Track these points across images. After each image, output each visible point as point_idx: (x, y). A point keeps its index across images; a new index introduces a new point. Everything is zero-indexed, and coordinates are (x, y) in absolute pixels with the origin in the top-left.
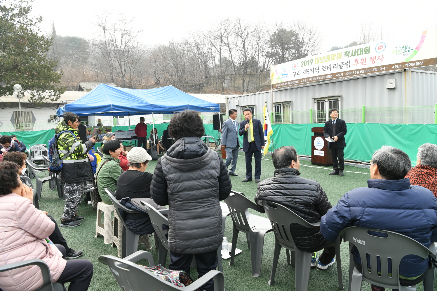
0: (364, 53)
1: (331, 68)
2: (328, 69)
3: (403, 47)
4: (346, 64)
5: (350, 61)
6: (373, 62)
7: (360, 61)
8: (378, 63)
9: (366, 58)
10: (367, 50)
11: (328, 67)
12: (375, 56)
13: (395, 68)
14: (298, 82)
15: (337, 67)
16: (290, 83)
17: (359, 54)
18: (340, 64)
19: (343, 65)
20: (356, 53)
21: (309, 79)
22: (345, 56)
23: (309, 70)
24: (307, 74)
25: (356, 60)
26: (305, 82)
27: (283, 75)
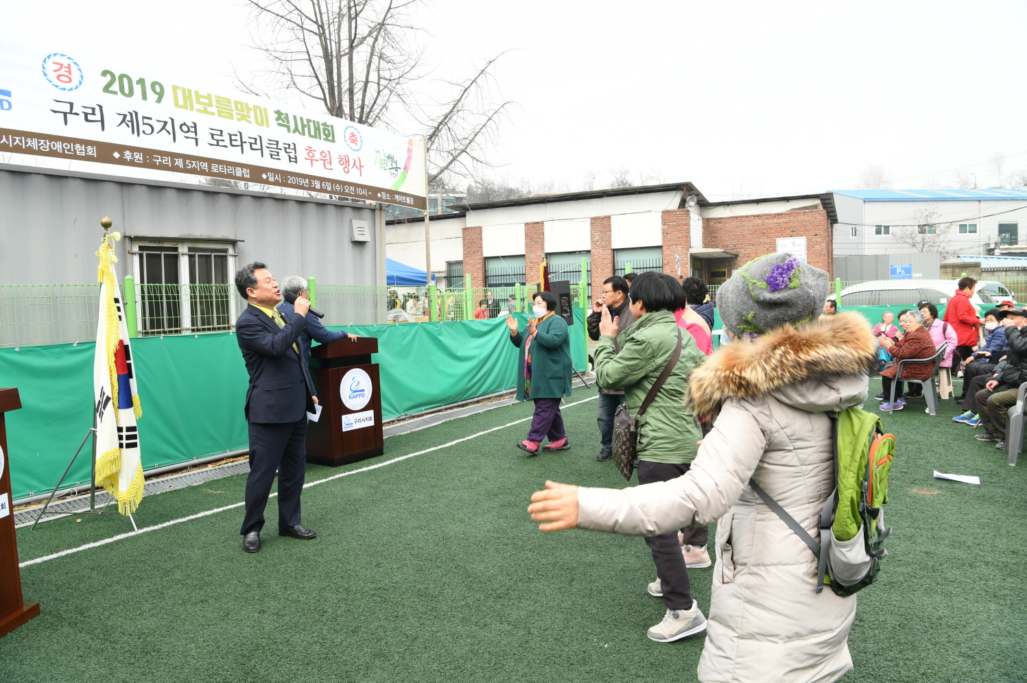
0: (323, 136)
1: (242, 146)
2: (232, 145)
3: (387, 156)
5: (294, 145)
7: (317, 155)
8: (353, 177)
9: (329, 152)
10: (328, 131)
12: (348, 156)
13: (381, 196)
14: (91, 151)
15: (262, 149)
16: (33, 143)
17: (313, 133)
18: (270, 144)
19: (277, 148)
20: (306, 129)
21: (158, 159)
22: (279, 124)
23: (150, 119)
24: (144, 132)
25: (310, 150)
26: (133, 163)
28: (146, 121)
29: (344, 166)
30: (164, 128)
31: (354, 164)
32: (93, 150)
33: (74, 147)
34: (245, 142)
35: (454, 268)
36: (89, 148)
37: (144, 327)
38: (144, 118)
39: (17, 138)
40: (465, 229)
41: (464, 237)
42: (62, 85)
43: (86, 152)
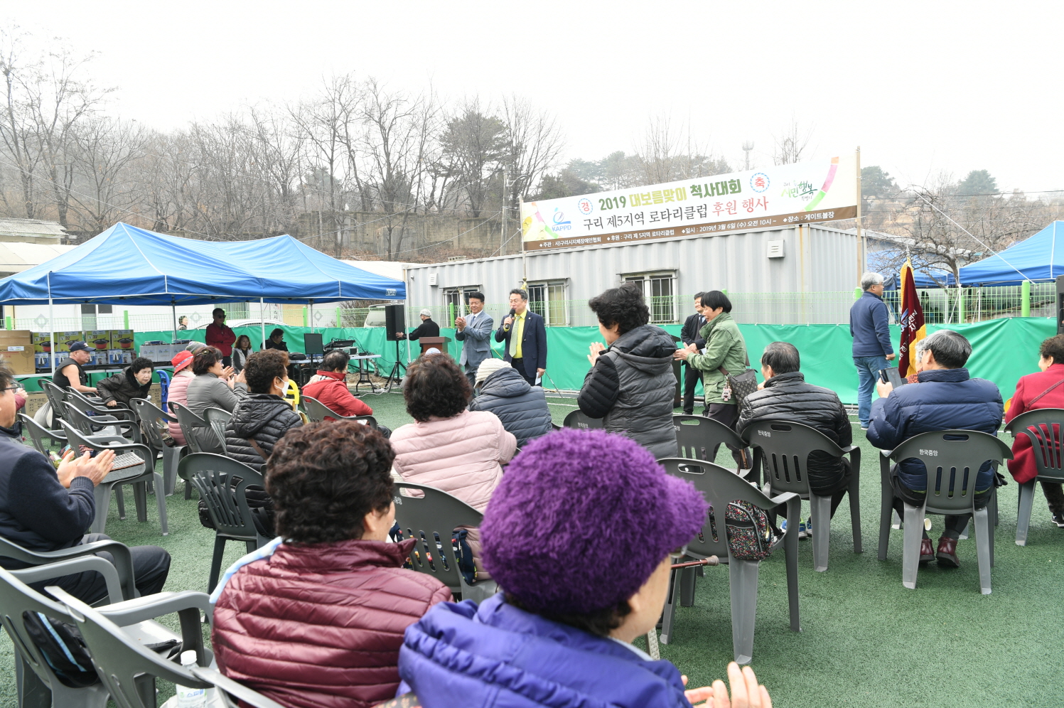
0: (730, 191)
1: (668, 217)
2: (663, 218)
4: (698, 210)
5: (706, 205)
6: (750, 210)
7: (724, 207)
8: (758, 213)
9: (735, 201)
10: (735, 185)
11: (664, 214)
12: (753, 199)
13: (788, 220)
15: (681, 215)
16: (579, 241)
17: (721, 191)
18: (687, 210)
19: (692, 212)
20: (715, 191)
21: (626, 236)
22: (694, 195)
23: (621, 217)
24: (618, 224)
25: (718, 205)
26: (615, 241)
27: (559, 223)
28: (619, 219)
29: (749, 207)
30: (627, 219)
31: (759, 203)
32: (600, 238)
34: (671, 214)
39: (574, 241)
42: (587, 212)
43: (597, 240)
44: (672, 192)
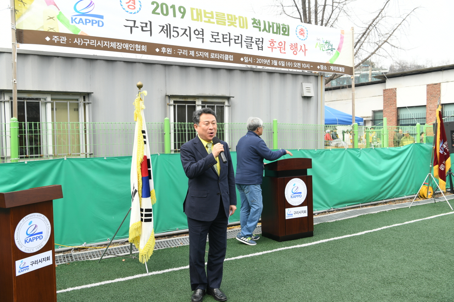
0: (282, 32)
1: (229, 41)
2: (224, 41)
3: (326, 42)
4: (256, 41)
5: (263, 39)
6: (295, 53)
7: (276, 45)
8: (300, 57)
9: (285, 42)
10: (286, 28)
11: (225, 37)
12: (297, 44)
13: (320, 68)
14: (144, 48)
15: (241, 43)
16: (113, 45)
17: (275, 31)
18: (247, 39)
19: (251, 42)
20: (271, 29)
21: (180, 51)
22: (254, 27)
23: (177, 28)
24: (173, 36)
25: (272, 42)
26: (166, 55)
27: (84, 14)
28: (175, 29)
29: (294, 50)
30: (184, 33)
31: (301, 49)
32: (145, 48)
33: (135, 46)
34: (232, 39)
35: (378, 114)
36: (143, 46)
37: (175, 148)
38: (174, 27)
39: (106, 42)
40: (385, 90)
41: (384, 95)
42: (130, 11)
43: (141, 49)
44: (236, 19)
